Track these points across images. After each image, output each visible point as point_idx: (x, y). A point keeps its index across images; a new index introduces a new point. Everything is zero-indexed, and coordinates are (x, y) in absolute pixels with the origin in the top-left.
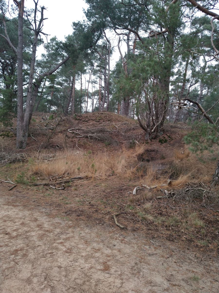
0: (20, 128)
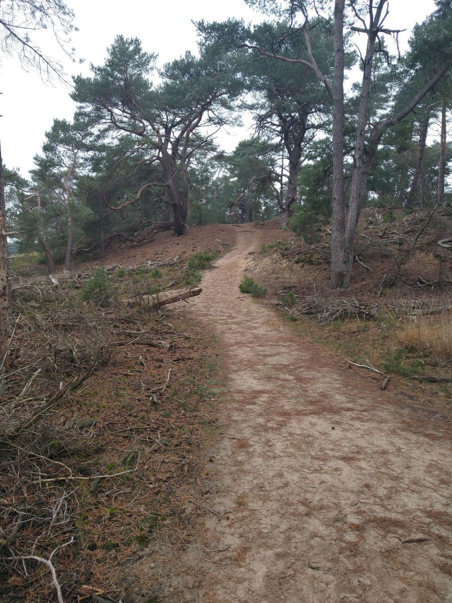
0: (338, 244)
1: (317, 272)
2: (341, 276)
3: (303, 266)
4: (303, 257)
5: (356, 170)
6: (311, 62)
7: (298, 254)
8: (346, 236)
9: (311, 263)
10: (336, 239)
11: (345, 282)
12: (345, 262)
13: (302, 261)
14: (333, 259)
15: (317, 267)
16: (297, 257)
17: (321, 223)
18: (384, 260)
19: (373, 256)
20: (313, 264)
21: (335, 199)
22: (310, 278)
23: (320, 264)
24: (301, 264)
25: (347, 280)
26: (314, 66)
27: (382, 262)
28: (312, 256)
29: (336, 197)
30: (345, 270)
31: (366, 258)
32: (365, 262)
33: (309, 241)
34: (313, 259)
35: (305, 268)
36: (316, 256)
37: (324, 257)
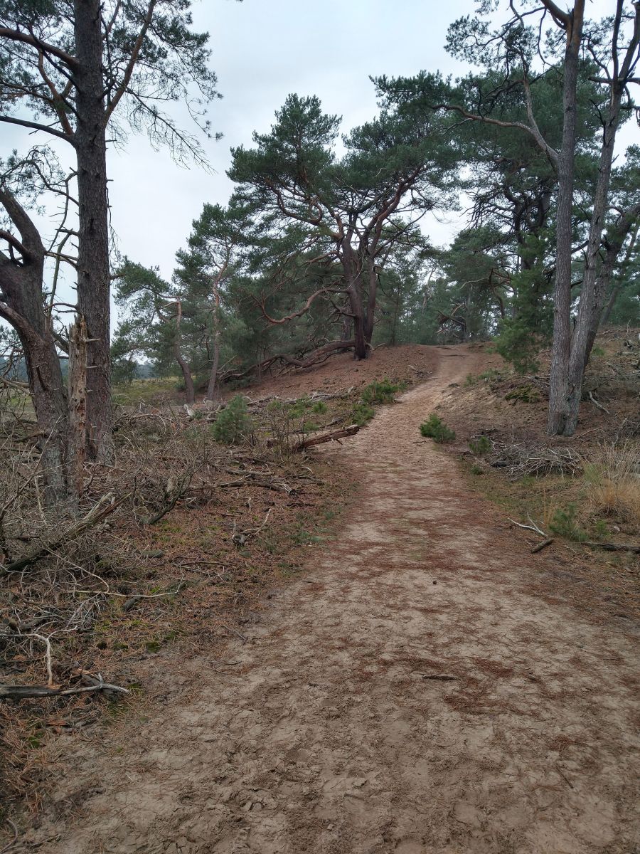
0: (560, 374)
1: (533, 412)
2: (563, 418)
3: (514, 404)
4: (517, 391)
5: (589, 272)
6: (530, 125)
7: (512, 387)
8: (572, 363)
9: (525, 399)
10: (557, 368)
11: (567, 427)
12: (569, 400)
13: (515, 397)
14: (553, 395)
15: (533, 406)
16: (510, 391)
17: (539, 346)
18: (631, 399)
19: (613, 394)
20: (528, 401)
21: (557, 311)
22: (521, 421)
23: (539, 401)
24: (512, 401)
25: (571, 424)
26: (535, 131)
27: (627, 402)
28: (529, 390)
29: (559, 309)
30: (569, 410)
31: (604, 395)
32: (601, 400)
33: (522, 369)
34: (529, 395)
35: (517, 406)
36: (534, 391)
37: (545, 393)
